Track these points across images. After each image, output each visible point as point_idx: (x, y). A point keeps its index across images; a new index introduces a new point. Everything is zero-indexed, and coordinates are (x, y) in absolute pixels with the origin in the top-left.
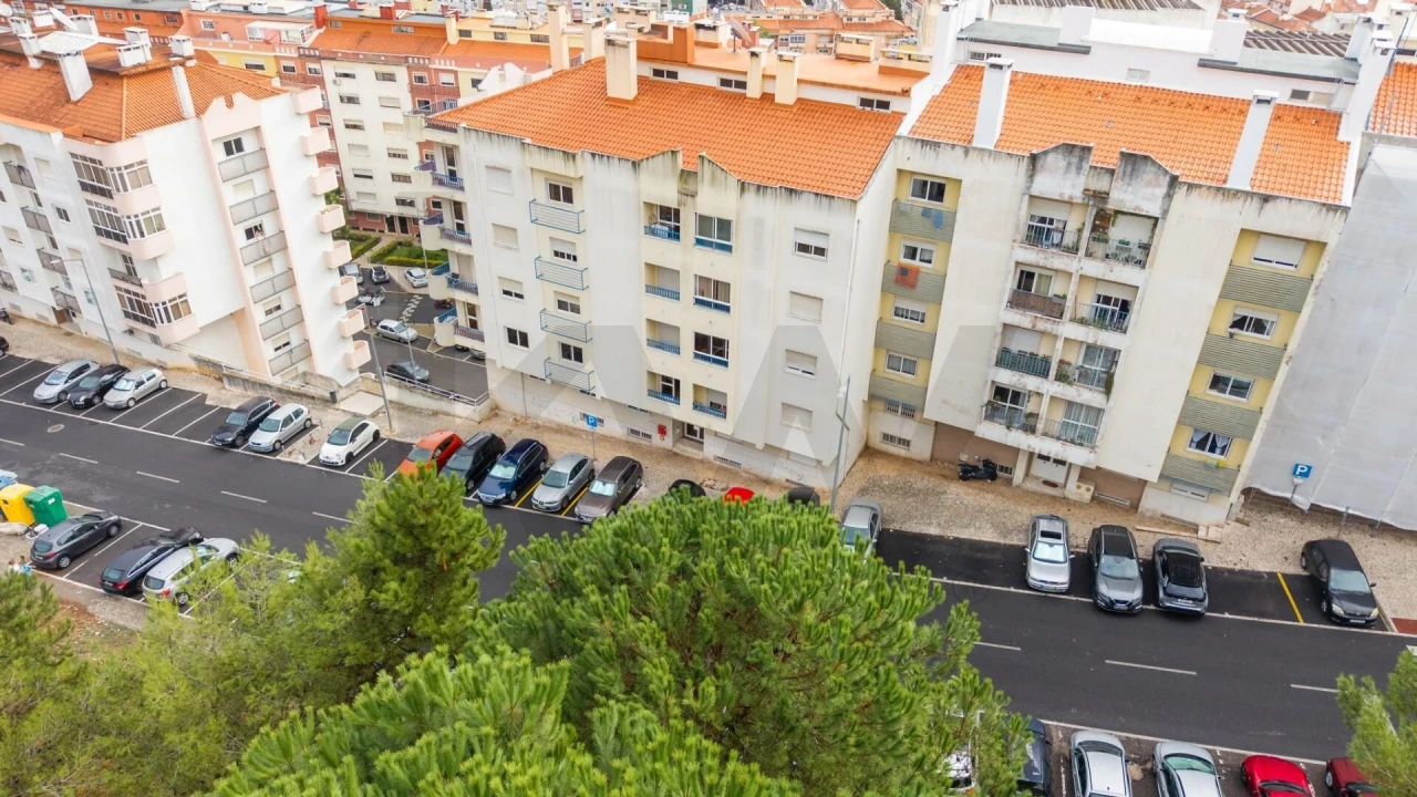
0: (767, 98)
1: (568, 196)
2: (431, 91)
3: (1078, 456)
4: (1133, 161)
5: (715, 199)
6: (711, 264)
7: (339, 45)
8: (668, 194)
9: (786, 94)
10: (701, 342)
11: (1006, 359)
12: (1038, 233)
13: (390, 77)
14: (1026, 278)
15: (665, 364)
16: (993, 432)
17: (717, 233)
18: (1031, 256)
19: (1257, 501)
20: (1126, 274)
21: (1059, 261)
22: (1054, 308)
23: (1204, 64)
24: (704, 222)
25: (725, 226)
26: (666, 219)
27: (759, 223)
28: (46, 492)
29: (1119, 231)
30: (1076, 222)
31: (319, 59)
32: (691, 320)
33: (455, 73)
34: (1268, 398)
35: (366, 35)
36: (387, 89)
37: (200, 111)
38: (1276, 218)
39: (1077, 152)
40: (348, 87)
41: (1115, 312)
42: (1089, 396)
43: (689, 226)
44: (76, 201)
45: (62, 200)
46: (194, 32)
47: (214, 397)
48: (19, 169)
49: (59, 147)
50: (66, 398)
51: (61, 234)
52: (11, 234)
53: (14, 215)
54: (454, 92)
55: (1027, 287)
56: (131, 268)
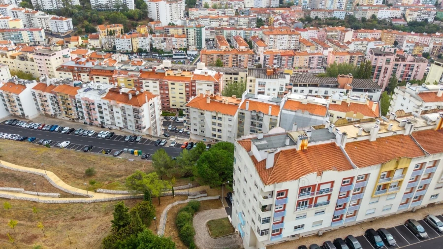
0: (225, 103)
1: (203, 114)
2: (163, 85)
4: (260, 112)
5: (220, 115)
6: (219, 122)
7: (145, 76)
8: (215, 115)
9: (227, 103)
10: (218, 130)
12: (253, 118)
13: (156, 83)
14: (252, 122)
15: (214, 133)
17: (220, 119)
18: (252, 120)
20: (261, 122)
21: (255, 121)
22: (255, 125)
23: (268, 101)
24: (219, 118)
25: (221, 118)
26: (214, 117)
27: (224, 118)
28: (140, 151)
29: (260, 118)
30: (256, 117)
31: (142, 79)
32: (217, 128)
33: (168, 82)
35: (150, 74)
36: (155, 84)
37: (148, 101)
38: (272, 117)
39: (255, 111)
40: (147, 84)
41: (261, 126)
43: (217, 118)
44: (132, 114)
45: (129, 113)
46: (116, 74)
47: (151, 139)
48: (123, 109)
49: (131, 107)
50: (130, 140)
51: (128, 118)
52: (118, 118)
53: (120, 115)
54: (168, 85)
55: (252, 124)
56: (137, 122)
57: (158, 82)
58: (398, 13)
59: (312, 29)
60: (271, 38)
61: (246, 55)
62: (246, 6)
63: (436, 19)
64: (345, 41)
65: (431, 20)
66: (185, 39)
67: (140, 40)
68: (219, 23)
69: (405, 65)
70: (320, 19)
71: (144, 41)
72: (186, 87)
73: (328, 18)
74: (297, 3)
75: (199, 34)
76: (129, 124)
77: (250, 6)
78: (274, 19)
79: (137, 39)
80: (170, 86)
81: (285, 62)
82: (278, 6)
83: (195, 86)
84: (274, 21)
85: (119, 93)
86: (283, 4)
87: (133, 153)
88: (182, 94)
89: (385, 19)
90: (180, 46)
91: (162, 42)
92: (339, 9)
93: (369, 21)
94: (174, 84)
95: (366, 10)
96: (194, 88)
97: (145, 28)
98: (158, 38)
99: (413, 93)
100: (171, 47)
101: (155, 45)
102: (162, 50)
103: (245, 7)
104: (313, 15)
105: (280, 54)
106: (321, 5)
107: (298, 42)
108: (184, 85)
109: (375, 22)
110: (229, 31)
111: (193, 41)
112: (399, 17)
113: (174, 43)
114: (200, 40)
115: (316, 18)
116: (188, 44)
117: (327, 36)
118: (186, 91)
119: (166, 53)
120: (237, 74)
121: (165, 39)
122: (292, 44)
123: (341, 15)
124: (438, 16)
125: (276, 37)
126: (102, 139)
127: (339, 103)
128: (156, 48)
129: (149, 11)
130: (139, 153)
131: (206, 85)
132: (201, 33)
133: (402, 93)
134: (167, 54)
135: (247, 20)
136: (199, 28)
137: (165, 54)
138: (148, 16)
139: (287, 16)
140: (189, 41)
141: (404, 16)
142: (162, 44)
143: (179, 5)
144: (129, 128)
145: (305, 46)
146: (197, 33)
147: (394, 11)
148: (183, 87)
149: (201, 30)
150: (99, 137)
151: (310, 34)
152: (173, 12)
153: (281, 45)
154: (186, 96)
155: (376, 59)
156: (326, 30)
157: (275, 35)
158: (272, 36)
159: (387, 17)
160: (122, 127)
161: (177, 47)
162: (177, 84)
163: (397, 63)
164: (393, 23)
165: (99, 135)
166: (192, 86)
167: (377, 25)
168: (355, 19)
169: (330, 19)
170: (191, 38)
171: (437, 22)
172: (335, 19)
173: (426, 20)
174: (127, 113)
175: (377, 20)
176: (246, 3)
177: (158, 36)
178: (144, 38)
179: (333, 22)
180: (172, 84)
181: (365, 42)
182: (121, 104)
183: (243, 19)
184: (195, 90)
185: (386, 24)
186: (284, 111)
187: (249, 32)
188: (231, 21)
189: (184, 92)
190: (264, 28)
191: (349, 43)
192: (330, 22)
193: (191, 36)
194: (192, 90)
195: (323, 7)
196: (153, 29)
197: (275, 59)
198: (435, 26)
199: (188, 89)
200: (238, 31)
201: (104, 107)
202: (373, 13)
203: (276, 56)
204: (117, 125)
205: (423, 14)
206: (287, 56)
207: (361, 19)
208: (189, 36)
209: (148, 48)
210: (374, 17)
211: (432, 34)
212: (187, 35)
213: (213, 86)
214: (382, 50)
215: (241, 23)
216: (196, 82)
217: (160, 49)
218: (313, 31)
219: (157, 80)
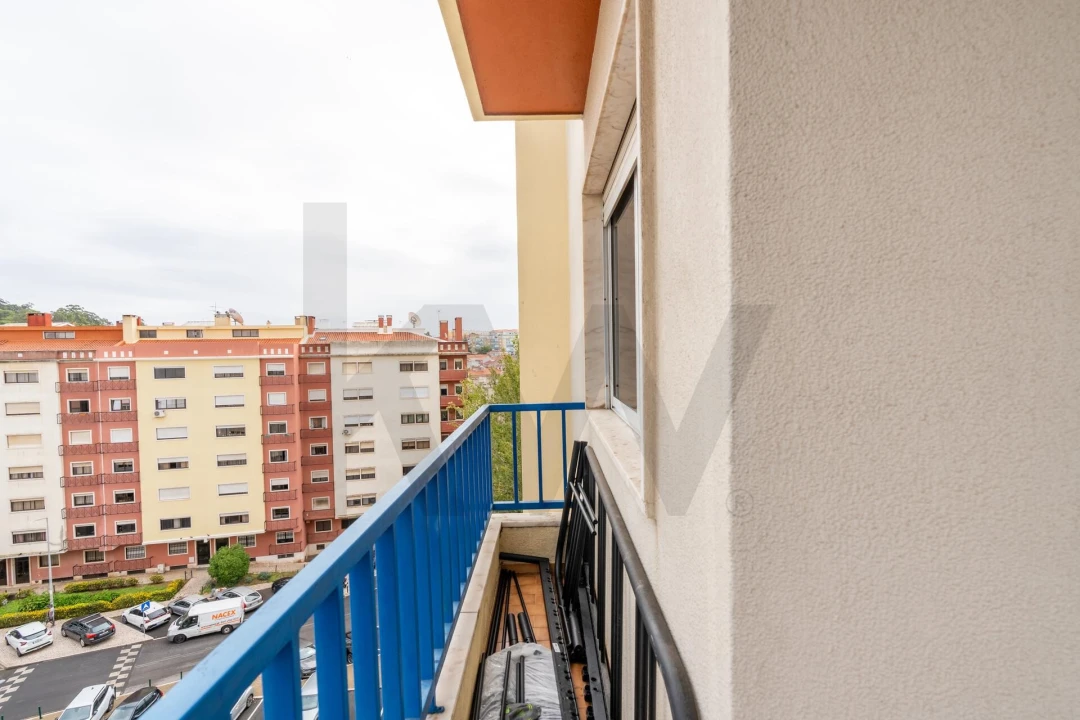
2: (92, 389)
13: (31, 378)
33: (132, 364)
36: (22, 392)
54: (129, 385)
57: (49, 373)
72: (269, 381)
80: (149, 390)
83: (324, 381)
88: (239, 432)
94: (178, 373)
96: (316, 395)
108: (252, 371)
118: (267, 411)
131: (396, 363)
148: (248, 389)
154: (266, 442)
162: (200, 370)
166: (307, 382)
180: (162, 373)
184: (326, 407)
194: (306, 408)
199: (278, 399)
213: (434, 364)
216: (334, 351)
219: (44, 357)
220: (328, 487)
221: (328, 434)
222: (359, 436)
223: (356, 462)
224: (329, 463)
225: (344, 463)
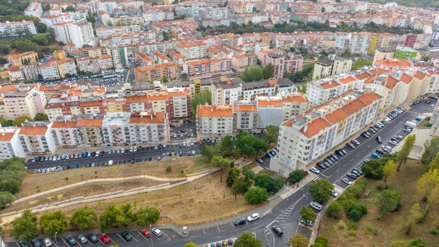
1: (211, 119)
2: (147, 105)
3: (247, 129)
4: (247, 111)
5: (223, 118)
6: (223, 122)
8: (220, 118)
9: (224, 109)
11: (242, 123)
12: (242, 116)
14: (242, 118)
15: (219, 130)
16: (242, 128)
17: (223, 120)
19: (258, 129)
20: (248, 117)
21: (244, 117)
22: (244, 120)
23: (249, 103)
26: (219, 120)
27: (226, 119)
29: (247, 115)
30: (244, 115)
31: (129, 103)
32: (221, 126)
33: (151, 102)
34: (257, 122)
35: (134, 98)
36: (140, 105)
38: (255, 113)
39: (244, 111)
40: (134, 106)
41: (248, 119)
42: (247, 125)
43: (221, 120)
44: (156, 129)
45: (154, 129)
46: (104, 102)
47: (173, 144)
48: (149, 128)
49: (156, 125)
50: (159, 148)
51: (153, 133)
52: (144, 135)
53: (146, 133)
54: (151, 104)
55: (242, 119)
56: (159, 134)
57: (143, 103)
58: (266, 18)
59: (210, 37)
60: (185, 50)
61: (174, 68)
62: (146, 20)
63: (291, 21)
64: (238, 45)
65: (288, 22)
66: (110, 59)
67: (66, 66)
68: (131, 40)
69: (290, 62)
70: (211, 28)
71: (71, 66)
72: (166, 103)
73: (217, 26)
74: (189, 15)
75: (122, 53)
76: (153, 137)
77: (149, 20)
78: (177, 31)
79: (63, 65)
80: (154, 104)
81: (204, 69)
82: (173, 18)
83: (172, 101)
84: (177, 33)
85: (140, 116)
86: (176, 15)
87: (170, 155)
89: (258, 24)
90: (106, 66)
91: (89, 65)
92: (223, 18)
93: (247, 26)
94: (156, 103)
95: (244, 18)
96: (171, 103)
97: (62, 53)
98: (85, 61)
99: (318, 85)
100: (97, 68)
101: (81, 68)
102: (90, 72)
103: (145, 22)
104: (205, 24)
105: (199, 63)
106: (208, 15)
107: (206, 50)
108: (165, 102)
109: (252, 27)
110: (143, 47)
111: (118, 60)
112: (267, 21)
113: (100, 64)
114: (124, 57)
115: (208, 26)
116: (113, 64)
117: (222, 42)
118: (166, 106)
119: (95, 74)
120: (188, 86)
121: (91, 62)
122: (202, 53)
123: (226, 23)
124: (292, 19)
125: (189, 49)
126: (134, 153)
127: (286, 98)
128: (83, 71)
129: (56, 34)
130: (175, 154)
131: (181, 99)
132: (124, 52)
133: (312, 86)
134: (96, 76)
135: (155, 35)
136: (121, 48)
137: (94, 76)
138: (56, 40)
139: (186, 27)
140: (114, 60)
141: (270, 19)
142: (89, 67)
143: (89, 26)
144: (154, 140)
145: (213, 54)
146: (120, 52)
147: (263, 17)
148: (164, 104)
149: (123, 50)
150: (131, 152)
151: (210, 41)
152: (85, 34)
153: (193, 55)
154: (166, 109)
155: (274, 61)
156: (220, 37)
157: (188, 47)
158: (186, 49)
159: (259, 22)
160: (147, 140)
161: (104, 67)
162: (159, 102)
163: (286, 61)
164: (265, 26)
165: (131, 151)
166: (170, 102)
167: (255, 29)
168: (238, 25)
169: (219, 27)
170: (116, 58)
171: (292, 23)
172: (222, 26)
173: (286, 22)
174: (152, 130)
175: (253, 25)
176: (145, 18)
177: (83, 60)
178: (71, 64)
179: (222, 30)
181: (251, 44)
182: (148, 124)
183: (151, 34)
184: (172, 105)
185: (260, 28)
186: (260, 108)
187: (161, 45)
188: (141, 37)
189: (165, 107)
190: (173, 41)
191: (241, 46)
192: (219, 29)
193: (115, 56)
194: (170, 105)
195: (210, 17)
196: (69, 52)
197: (197, 68)
198: (292, 26)
200: (152, 46)
201: (130, 129)
202: (249, 20)
203: (196, 65)
204: (142, 140)
205: (282, 18)
206: (204, 65)
207: (241, 25)
208: (113, 56)
209: (75, 72)
210: (250, 22)
211: (292, 33)
212: (112, 55)
213: (186, 99)
214: (276, 54)
215: (150, 38)
216: (173, 98)
217: (87, 71)
218: (211, 39)
219: (142, 102)
220: (173, 114)
221: (173, 108)
222: (177, 108)
223: (177, 111)
224: (173, 111)
225: (175, 111)
